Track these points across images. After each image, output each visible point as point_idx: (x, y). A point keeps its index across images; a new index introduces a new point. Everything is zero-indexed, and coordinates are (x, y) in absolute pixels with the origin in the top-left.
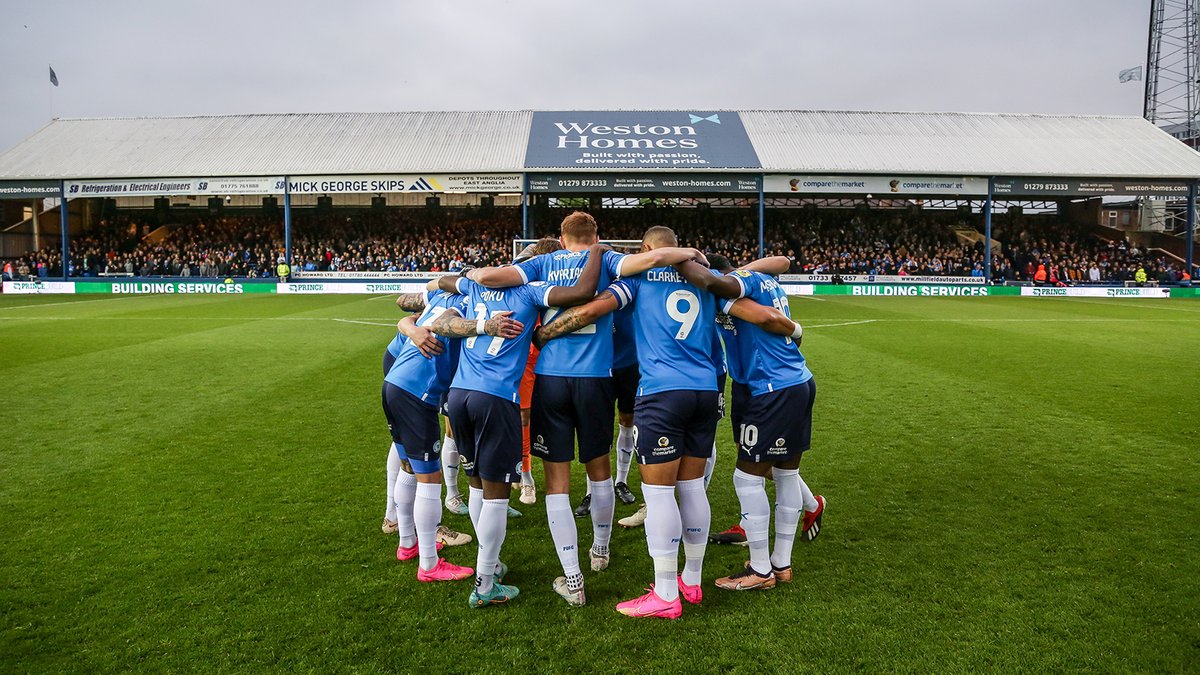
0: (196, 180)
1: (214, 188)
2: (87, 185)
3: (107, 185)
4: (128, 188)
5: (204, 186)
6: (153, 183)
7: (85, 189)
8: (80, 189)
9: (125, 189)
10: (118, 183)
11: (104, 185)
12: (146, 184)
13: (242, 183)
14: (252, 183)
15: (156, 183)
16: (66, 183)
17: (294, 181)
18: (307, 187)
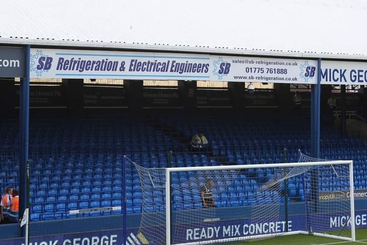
0: (216, 58)
1: (238, 72)
2: (66, 58)
3: (97, 59)
4: (127, 66)
5: (225, 69)
6: (162, 61)
7: (62, 64)
8: (55, 64)
9: (122, 69)
10: (112, 57)
11: (92, 59)
12: (152, 60)
13: (270, 66)
14: (280, 67)
15: (166, 61)
16: (33, 52)
17: (325, 66)
18: (337, 75)
